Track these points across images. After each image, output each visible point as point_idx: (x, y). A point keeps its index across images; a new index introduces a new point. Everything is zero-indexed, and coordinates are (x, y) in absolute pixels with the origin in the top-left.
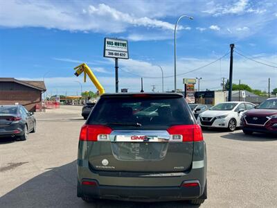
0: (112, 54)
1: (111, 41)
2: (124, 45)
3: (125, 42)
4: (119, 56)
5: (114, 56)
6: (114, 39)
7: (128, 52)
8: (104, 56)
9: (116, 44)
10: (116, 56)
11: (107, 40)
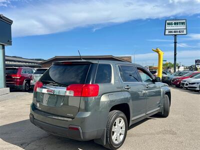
0: (172, 32)
1: (171, 22)
2: (183, 23)
3: (184, 21)
4: (178, 33)
5: (173, 33)
6: (173, 20)
7: (186, 29)
8: (165, 35)
9: (175, 24)
10: (175, 34)
11: (167, 22)
